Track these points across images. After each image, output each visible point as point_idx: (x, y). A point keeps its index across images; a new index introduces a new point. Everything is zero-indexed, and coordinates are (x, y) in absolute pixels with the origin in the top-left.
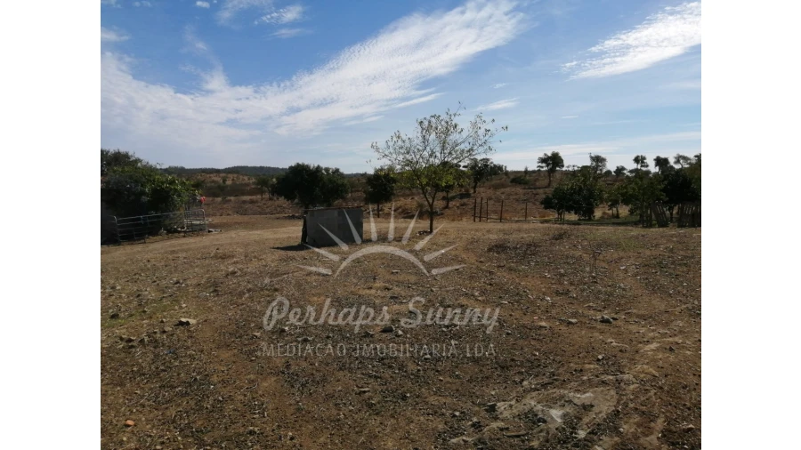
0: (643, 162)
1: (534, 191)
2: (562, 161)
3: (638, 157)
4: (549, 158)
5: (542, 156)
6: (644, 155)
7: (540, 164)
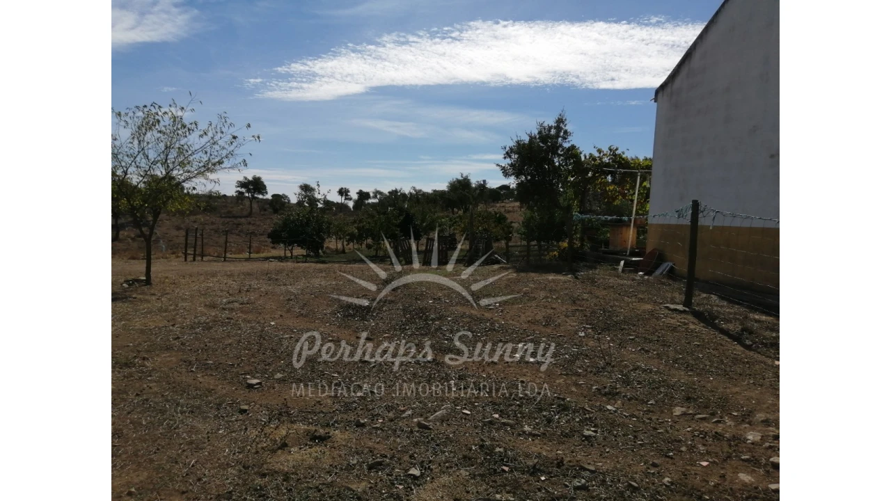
0: (347, 195)
1: (235, 221)
2: (265, 187)
3: (342, 188)
4: (250, 182)
5: (241, 179)
6: (347, 188)
7: (239, 189)
